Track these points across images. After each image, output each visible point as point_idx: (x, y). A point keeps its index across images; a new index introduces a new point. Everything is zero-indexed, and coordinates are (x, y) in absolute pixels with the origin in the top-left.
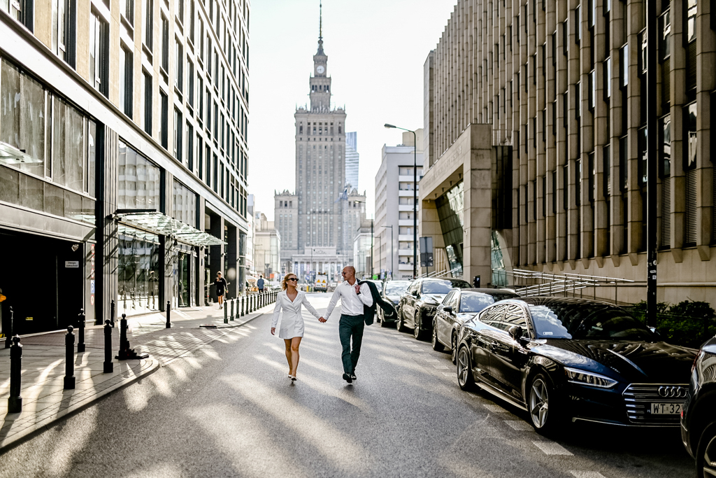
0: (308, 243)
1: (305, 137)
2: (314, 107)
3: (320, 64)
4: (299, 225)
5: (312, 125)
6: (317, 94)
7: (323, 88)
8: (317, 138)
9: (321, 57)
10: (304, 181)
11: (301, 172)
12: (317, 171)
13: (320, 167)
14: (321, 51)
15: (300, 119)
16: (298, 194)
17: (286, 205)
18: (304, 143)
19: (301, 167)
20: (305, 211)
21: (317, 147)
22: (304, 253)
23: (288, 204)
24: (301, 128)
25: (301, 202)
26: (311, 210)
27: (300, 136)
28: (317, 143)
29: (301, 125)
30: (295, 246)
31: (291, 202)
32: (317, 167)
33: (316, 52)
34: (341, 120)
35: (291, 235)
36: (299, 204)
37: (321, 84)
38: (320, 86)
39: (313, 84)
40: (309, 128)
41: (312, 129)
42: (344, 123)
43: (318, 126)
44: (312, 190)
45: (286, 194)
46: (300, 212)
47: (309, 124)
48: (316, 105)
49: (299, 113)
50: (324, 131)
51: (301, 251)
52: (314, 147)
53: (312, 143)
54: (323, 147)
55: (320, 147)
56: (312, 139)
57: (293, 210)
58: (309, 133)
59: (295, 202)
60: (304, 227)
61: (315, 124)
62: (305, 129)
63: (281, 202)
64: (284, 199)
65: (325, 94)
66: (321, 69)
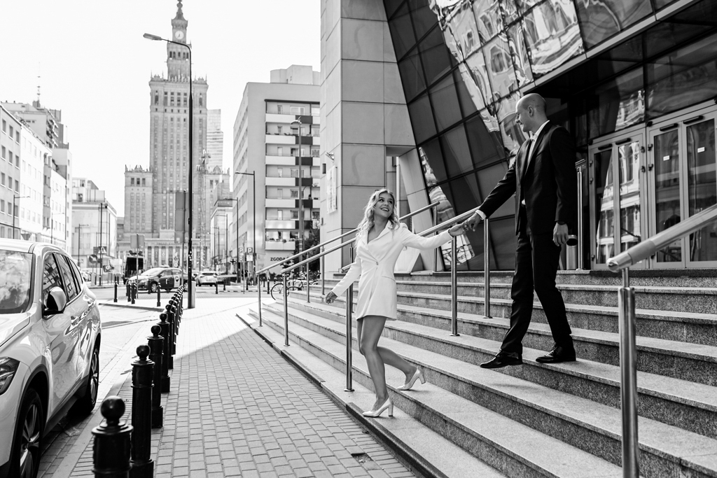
0: (164, 226)
1: (161, 108)
2: (172, 75)
3: (180, 29)
4: (153, 206)
5: (169, 95)
6: (175, 62)
7: (182, 55)
8: (175, 109)
9: (180, 22)
10: (159, 156)
11: (155, 146)
12: (175, 146)
13: (178, 142)
14: (180, 15)
15: (156, 88)
16: (153, 171)
17: (138, 183)
18: (160, 115)
19: (156, 140)
20: (160, 190)
21: (175, 120)
22: (158, 237)
23: (141, 182)
24: (157, 99)
25: (156, 180)
26: (168, 189)
27: (155, 107)
28: (175, 116)
29: (157, 94)
30: (149, 229)
31: (144, 179)
32: (175, 141)
33: (174, 16)
34: (203, 91)
35: (143, 217)
36: (153, 182)
37: (180, 50)
38: (179, 51)
39: (171, 50)
40: (166, 98)
41: (169, 100)
42: (206, 94)
43: (176, 96)
44: (169, 166)
45: (139, 170)
46: (155, 191)
47: (166, 93)
48: (174, 74)
49: (154, 81)
50: (182, 102)
51: (156, 235)
52: (172, 119)
53: (169, 115)
54: (182, 120)
55: (179, 120)
56: (169, 109)
57: (146, 189)
58: (165, 103)
59: (149, 179)
60: (160, 207)
61: (172, 94)
62: (161, 99)
63: (133, 179)
64: (136, 176)
65: (184, 61)
66: (179, 35)
